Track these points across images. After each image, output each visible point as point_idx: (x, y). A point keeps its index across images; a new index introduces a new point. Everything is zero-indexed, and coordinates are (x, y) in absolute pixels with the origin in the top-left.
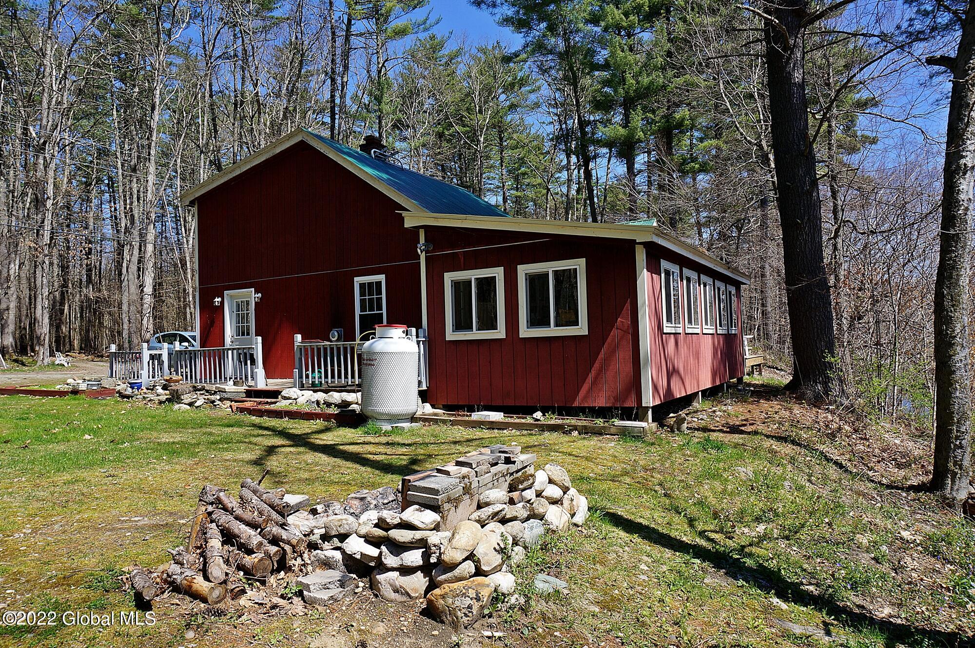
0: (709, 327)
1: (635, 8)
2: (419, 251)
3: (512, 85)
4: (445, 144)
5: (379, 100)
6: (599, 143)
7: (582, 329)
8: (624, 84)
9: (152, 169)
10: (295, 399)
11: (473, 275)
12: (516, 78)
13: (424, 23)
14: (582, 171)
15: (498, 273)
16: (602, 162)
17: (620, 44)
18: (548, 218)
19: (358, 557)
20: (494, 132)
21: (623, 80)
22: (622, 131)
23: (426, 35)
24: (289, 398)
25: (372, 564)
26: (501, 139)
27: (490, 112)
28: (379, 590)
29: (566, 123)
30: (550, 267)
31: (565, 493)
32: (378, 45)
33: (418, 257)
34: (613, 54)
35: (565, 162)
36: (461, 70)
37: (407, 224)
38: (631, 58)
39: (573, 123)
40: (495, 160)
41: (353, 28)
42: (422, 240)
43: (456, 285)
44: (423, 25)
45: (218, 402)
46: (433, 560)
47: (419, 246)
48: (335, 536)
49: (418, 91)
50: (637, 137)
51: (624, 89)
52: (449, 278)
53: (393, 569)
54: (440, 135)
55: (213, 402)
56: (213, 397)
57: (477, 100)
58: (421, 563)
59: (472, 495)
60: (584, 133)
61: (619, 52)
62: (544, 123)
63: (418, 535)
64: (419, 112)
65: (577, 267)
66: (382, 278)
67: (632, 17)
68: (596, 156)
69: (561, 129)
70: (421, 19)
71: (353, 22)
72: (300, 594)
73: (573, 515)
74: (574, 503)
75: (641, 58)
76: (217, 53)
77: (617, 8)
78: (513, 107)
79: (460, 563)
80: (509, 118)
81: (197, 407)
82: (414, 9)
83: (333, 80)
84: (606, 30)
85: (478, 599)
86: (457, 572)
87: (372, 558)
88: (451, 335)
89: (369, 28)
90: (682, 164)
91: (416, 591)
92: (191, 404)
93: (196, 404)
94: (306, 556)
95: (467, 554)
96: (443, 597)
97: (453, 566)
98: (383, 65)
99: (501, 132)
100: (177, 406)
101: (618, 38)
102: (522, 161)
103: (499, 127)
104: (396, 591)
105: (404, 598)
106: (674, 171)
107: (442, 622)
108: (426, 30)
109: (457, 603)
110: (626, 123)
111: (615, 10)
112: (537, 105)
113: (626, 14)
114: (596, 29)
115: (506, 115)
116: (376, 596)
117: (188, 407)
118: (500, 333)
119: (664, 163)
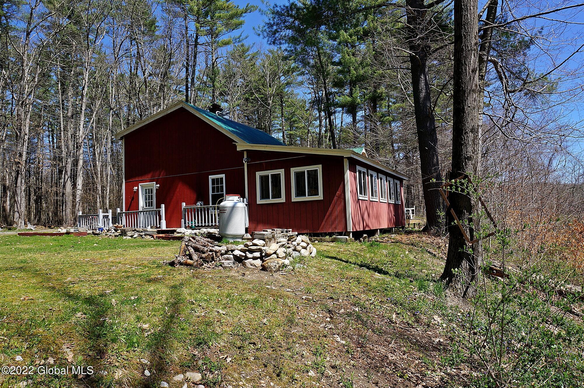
0: (383, 199)
1: (355, 33)
2: (244, 162)
3: (288, 71)
4: (250, 105)
5: (213, 80)
6: (337, 105)
7: (320, 197)
8: (350, 73)
9: (83, 118)
10: (184, 233)
11: (270, 173)
12: (290, 67)
13: (239, 38)
14: (328, 120)
15: (281, 172)
16: (338, 115)
17: (347, 51)
18: (309, 146)
19: (238, 256)
20: (277, 98)
21: (349, 71)
22: (349, 99)
23: (240, 44)
24: (181, 233)
25: (243, 258)
26: (282, 102)
27: (275, 87)
28: (246, 265)
29: (318, 94)
30: (305, 169)
31: (308, 246)
32: (212, 50)
33: (243, 165)
34: (343, 57)
35: (318, 115)
36: (259, 62)
37: (238, 149)
38: (353, 59)
39: (322, 93)
40: (278, 113)
41: (199, 41)
42: (245, 156)
43: (262, 177)
44: (238, 39)
45: (144, 236)
46: (263, 254)
47: (244, 159)
48: (230, 251)
49: (235, 74)
50: (357, 102)
51: (349, 76)
52: (258, 174)
53: (250, 258)
54: (247, 100)
55: (142, 236)
56: (141, 234)
57: (268, 80)
58: (259, 256)
59: (275, 240)
60: (328, 99)
61: (347, 56)
62: (306, 93)
63: (258, 247)
64: (235, 86)
65: (318, 169)
66: (223, 176)
67: (354, 37)
68: (335, 112)
69: (315, 97)
70: (237, 36)
71: (199, 37)
72: (221, 265)
73: (311, 253)
74: (311, 249)
75: (359, 59)
76: (121, 53)
77: (346, 32)
78: (288, 84)
79: (272, 254)
80: (286, 90)
81: (134, 238)
82: (233, 30)
83: (187, 70)
84: (339, 43)
85: (278, 264)
86: (271, 257)
87: (243, 256)
88: (259, 201)
89: (208, 40)
90: (381, 117)
91: (258, 265)
92: (132, 236)
93: (134, 237)
94: (220, 257)
95: (274, 251)
96: (267, 263)
97: (271, 255)
98: (215, 61)
99: (282, 98)
100: (125, 238)
101: (346, 48)
102: (293, 114)
103: (280, 95)
104: (251, 265)
105: (254, 267)
106: (377, 121)
107: (267, 271)
108: (239, 42)
109: (272, 265)
110: (351, 94)
111: (345, 33)
112: (302, 83)
113: (351, 36)
114: (334, 42)
115: (285, 88)
116: (245, 267)
117: (130, 238)
118: (283, 200)
119: (372, 117)
